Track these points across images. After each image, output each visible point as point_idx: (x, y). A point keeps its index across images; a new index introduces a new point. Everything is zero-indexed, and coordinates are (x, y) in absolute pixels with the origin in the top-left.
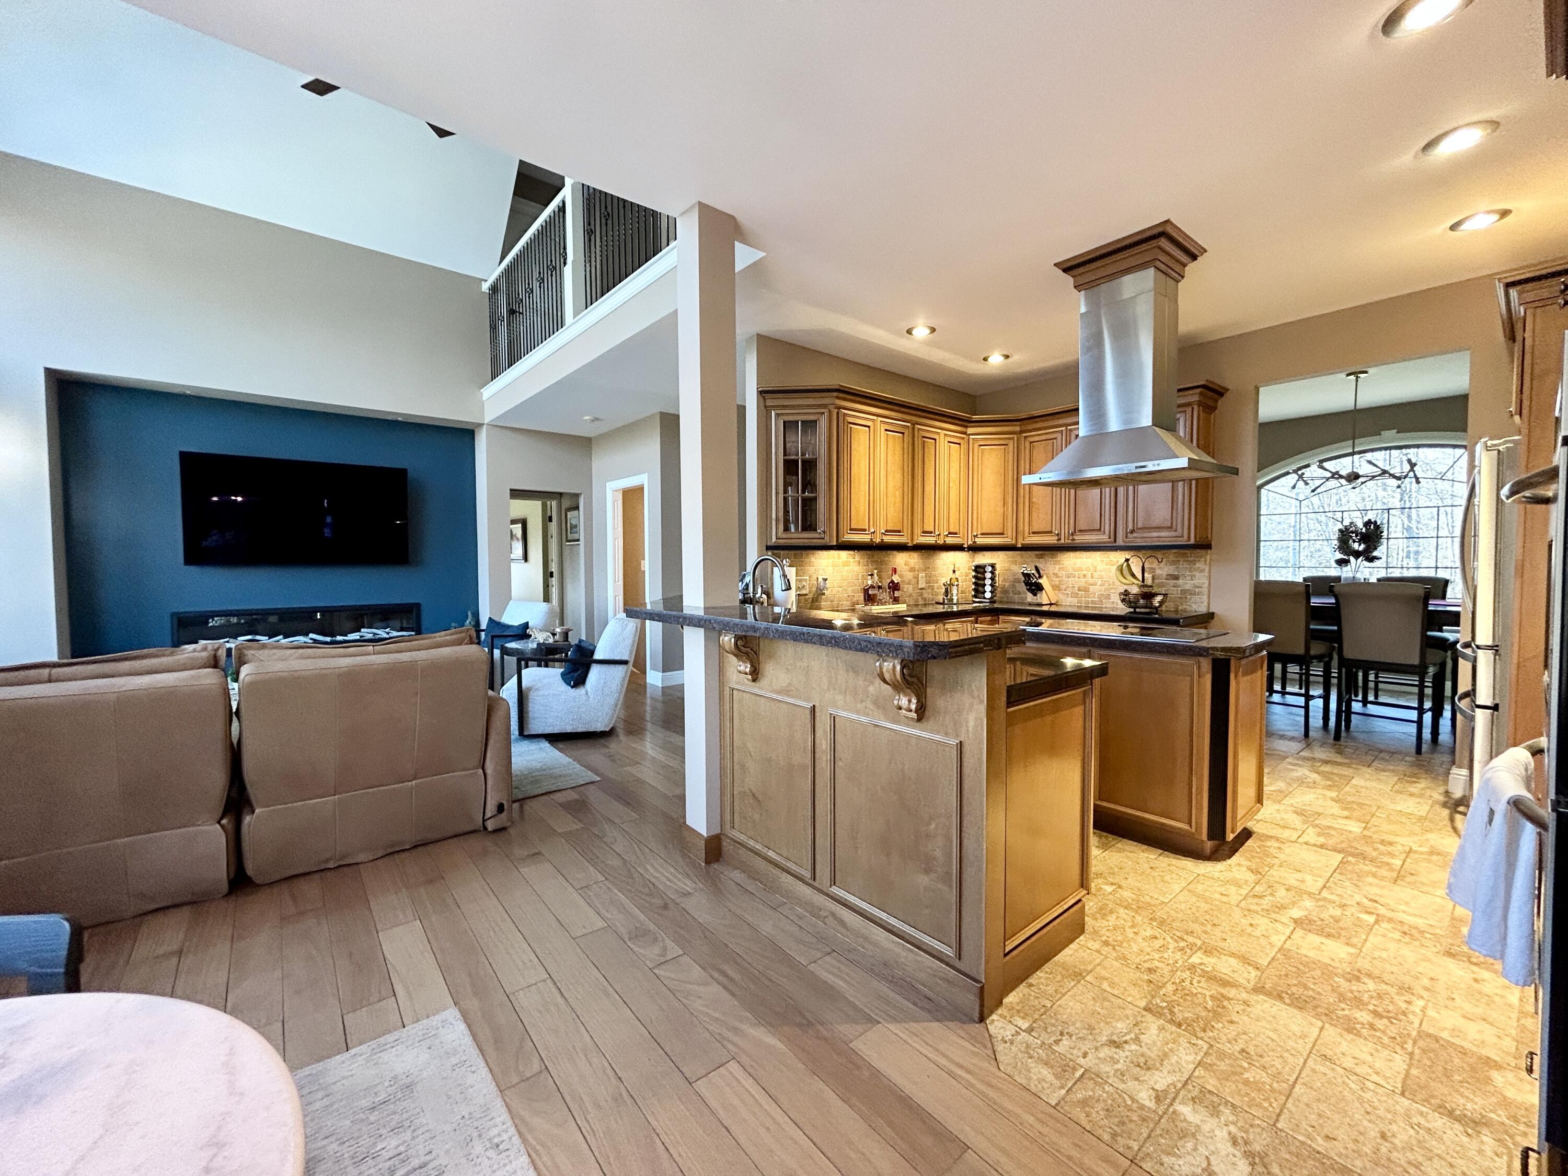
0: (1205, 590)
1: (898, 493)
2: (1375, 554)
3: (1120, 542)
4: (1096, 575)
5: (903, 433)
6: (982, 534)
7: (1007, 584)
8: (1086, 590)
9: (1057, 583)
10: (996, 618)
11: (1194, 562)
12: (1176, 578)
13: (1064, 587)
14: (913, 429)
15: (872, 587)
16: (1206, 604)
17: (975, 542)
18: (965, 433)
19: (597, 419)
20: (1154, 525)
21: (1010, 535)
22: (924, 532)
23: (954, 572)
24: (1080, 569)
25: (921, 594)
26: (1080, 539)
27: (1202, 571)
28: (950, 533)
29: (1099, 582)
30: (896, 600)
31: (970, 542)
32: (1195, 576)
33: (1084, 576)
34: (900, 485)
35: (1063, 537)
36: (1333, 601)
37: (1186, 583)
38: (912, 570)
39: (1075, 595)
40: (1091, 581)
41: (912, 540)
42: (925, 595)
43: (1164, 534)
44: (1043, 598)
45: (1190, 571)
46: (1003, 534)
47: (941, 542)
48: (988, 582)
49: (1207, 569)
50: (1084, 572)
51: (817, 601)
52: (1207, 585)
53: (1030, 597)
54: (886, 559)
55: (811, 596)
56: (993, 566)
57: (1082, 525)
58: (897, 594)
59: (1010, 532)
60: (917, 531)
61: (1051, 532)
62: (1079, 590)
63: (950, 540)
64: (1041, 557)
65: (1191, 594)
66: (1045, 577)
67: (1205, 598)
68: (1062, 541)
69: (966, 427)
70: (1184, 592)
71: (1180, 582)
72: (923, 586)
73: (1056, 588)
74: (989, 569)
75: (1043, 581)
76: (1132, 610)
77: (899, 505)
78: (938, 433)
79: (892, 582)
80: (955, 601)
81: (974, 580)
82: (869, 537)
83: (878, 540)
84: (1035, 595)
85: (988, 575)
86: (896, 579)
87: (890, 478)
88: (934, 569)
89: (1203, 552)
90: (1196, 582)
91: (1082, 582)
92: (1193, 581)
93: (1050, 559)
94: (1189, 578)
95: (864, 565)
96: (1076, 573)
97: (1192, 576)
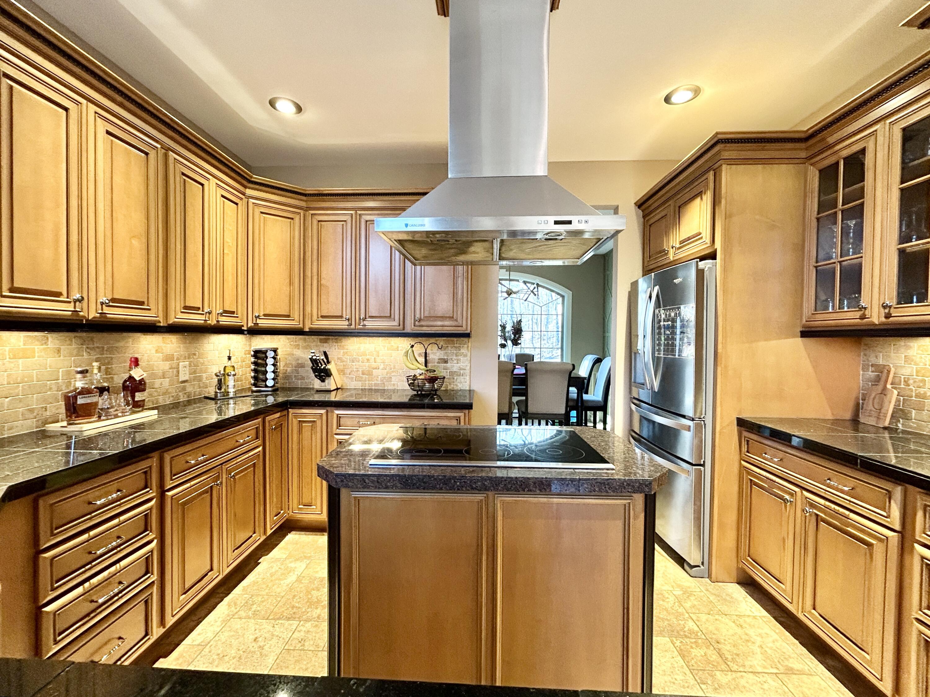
0: (468, 372)
1: (138, 245)
3: (408, 330)
4: (378, 360)
5: (147, 154)
6: (265, 315)
7: (289, 370)
8: (370, 373)
9: (342, 367)
10: (285, 412)
11: (459, 348)
12: (446, 362)
13: (348, 371)
14: (166, 156)
15: (85, 392)
16: (468, 382)
17: (256, 324)
18: (244, 194)
20: (440, 314)
21: (296, 318)
22: (186, 307)
23: (229, 358)
24: (364, 354)
25: (184, 389)
26: (371, 324)
27: (465, 356)
28: (225, 312)
29: (382, 367)
30: (138, 406)
31: (250, 324)
32: (460, 360)
33: (368, 360)
34: (141, 229)
35: (353, 323)
37: (454, 366)
38: (169, 358)
39: (358, 379)
40: (374, 365)
41: (166, 315)
42: (189, 389)
43: (447, 323)
44: (330, 384)
45: (456, 356)
46: (289, 316)
47: (212, 322)
48: (270, 368)
49: (469, 354)
50: (368, 357)
52: (468, 367)
53: (317, 384)
54: (121, 344)
56: (275, 351)
57: (373, 311)
58: (139, 396)
59: (296, 315)
60: (176, 305)
61: (341, 317)
62: (363, 374)
63: (225, 321)
64: (326, 341)
65: (457, 375)
66: (333, 363)
67: (468, 378)
68: (353, 327)
69: (246, 187)
70: (452, 373)
71: (448, 365)
72: (186, 378)
73: (341, 372)
74: (271, 354)
75: (331, 367)
76: (415, 393)
77: (139, 261)
78: (208, 179)
79: (131, 378)
80: (231, 395)
81: (253, 367)
82: (72, 308)
83: (92, 314)
84: (323, 381)
85: (270, 361)
86: (137, 374)
87: (119, 215)
88: (201, 356)
89: (466, 339)
90: (461, 365)
91: (366, 366)
92: (459, 365)
93: (335, 344)
94: (455, 362)
95: (71, 355)
96: (360, 358)
97: (458, 360)
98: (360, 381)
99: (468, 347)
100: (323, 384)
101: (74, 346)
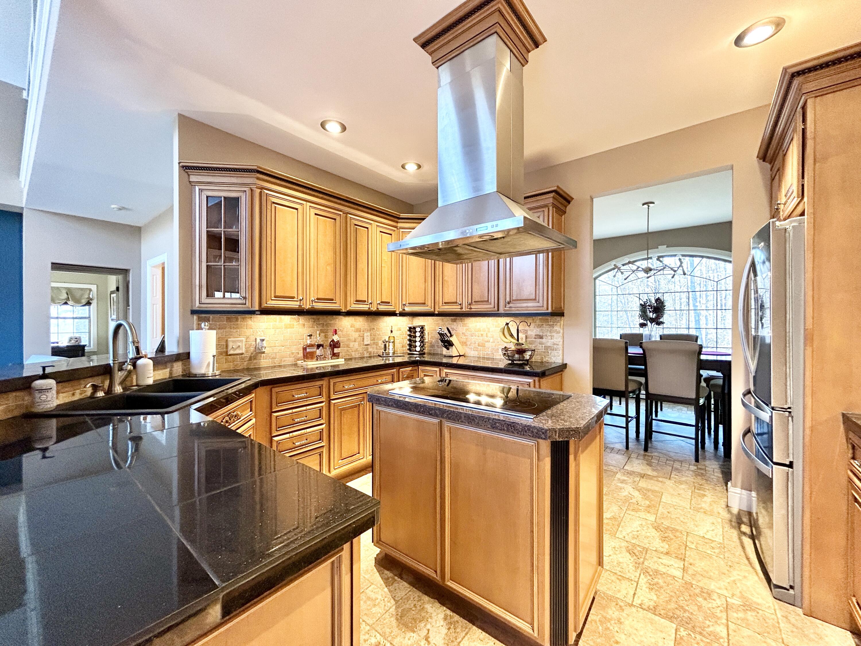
0: (560, 347)
1: (330, 269)
2: (661, 320)
3: (501, 311)
4: (489, 335)
5: (335, 219)
6: (409, 304)
7: (433, 341)
8: (483, 346)
9: (465, 340)
10: (416, 368)
11: (552, 326)
12: (541, 337)
13: (468, 343)
14: (346, 217)
15: (311, 346)
16: (561, 357)
17: (404, 310)
18: (396, 227)
19: (124, 208)
20: (524, 298)
21: (429, 305)
22: (357, 301)
23: (392, 332)
24: (479, 330)
25: (367, 349)
26: (476, 308)
27: (558, 332)
28: (382, 302)
29: (491, 340)
30: (335, 355)
31: (401, 310)
32: (554, 336)
33: (482, 335)
34: (331, 261)
35: (464, 307)
36: (641, 351)
37: (548, 341)
38: (358, 330)
39: (476, 349)
40: (486, 339)
41: (346, 307)
42: (370, 350)
43: (530, 304)
44: (453, 351)
45: (550, 332)
46: (424, 304)
47: (374, 309)
48: (418, 339)
49: (562, 331)
50: (482, 333)
51: (255, 359)
52: (561, 343)
53: (445, 351)
55: (248, 355)
56: (422, 328)
57: (476, 298)
58: (336, 350)
59: (429, 302)
60: (351, 299)
61: (456, 303)
62: (479, 345)
63: (382, 308)
64: (454, 321)
65: (551, 350)
66: (454, 336)
67: (561, 352)
68: (464, 309)
69: (397, 222)
70: (547, 348)
71: (544, 340)
72: (368, 343)
73: (464, 344)
74: (418, 329)
75: (453, 339)
76: (510, 362)
77: (330, 277)
78: (371, 224)
79: (333, 341)
80: (391, 355)
81: (408, 338)
82: (298, 303)
83: (308, 307)
84: (448, 349)
85: (418, 334)
86: (336, 338)
87: (321, 255)
88: (378, 329)
89: (558, 318)
90: (555, 340)
91: (480, 340)
92: (553, 340)
93: (460, 323)
94: (550, 338)
95: (309, 327)
96: (477, 333)
97: (551, 336)
98: (477, 351)
99: (560, 325)
100: (448, 351)
101: (311, 323)
